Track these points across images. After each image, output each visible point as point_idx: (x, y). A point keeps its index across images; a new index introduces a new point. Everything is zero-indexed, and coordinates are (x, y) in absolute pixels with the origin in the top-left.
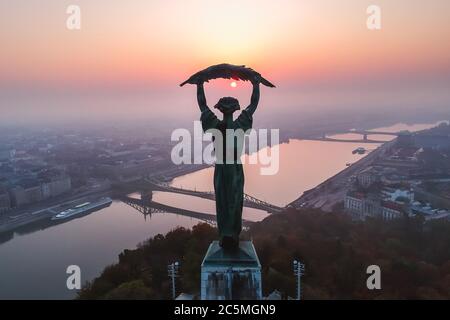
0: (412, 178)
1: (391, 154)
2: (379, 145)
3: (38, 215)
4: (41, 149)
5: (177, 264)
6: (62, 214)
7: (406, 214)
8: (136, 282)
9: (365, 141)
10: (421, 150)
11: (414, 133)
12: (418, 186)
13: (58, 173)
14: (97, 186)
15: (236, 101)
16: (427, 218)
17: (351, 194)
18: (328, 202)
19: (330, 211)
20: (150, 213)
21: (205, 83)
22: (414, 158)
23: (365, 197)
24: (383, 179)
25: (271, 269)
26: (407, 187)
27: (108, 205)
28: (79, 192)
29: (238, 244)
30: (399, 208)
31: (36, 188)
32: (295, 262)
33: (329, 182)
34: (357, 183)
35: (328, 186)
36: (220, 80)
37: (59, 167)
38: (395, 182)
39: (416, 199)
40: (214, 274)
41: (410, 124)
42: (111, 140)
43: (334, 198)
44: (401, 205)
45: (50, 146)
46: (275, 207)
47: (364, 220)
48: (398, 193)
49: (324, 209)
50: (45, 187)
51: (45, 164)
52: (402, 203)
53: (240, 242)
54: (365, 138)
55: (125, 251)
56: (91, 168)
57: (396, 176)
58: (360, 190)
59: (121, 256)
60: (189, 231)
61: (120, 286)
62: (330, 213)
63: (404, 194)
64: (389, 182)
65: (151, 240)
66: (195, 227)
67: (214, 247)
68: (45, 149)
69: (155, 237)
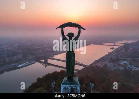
0: (128, 57)
1: (122, 50)
2: (118, 47)
3: (12, 66)
4: (14, 45)
5: (54, 83)
6: (20, 66)
7: (126, 69)
8: (42, 88)
9: (114, 45)
10: (131, 49)
11: (129, 43)
12: (130, 60)
13: (19, 53)
14: (31, 57)
15: (73, 34)
16: (133, 70)
17: (109, 62)
18: (102, 64)
19: (103, 67)
20: (47, 66)
21: (64, 28)
22: (129, 51)
23: (114, 63)
24: (119, 57)
25: (83, 85)
26: (127, 60)
27: (34, 63)
28: (25, 59)
29: (73, 78)
30: (124, 67)
31: (12, 57)
32: (91, 83)
33: (103, 58)
34: (111, 59)
35: (102, 59)
36: (69, 27)
37: (19, 51)
38: (123, 58)
39: (129, 64)
40: (65, 87)
41: (128, 40)
42: (35, 43)
43: (104, 63)
44: (125, 66)
45: (16, 44)
46: (85, 65)
47: (113, 70)
48: (124, 62)
49: (101, 66)
50: (15, 57)
51: (15, 50)
52: (125, 65)
53: (74, 77)
54: (114, 44)
55: (39, 78)
56: (29, 52)
57: (123, 57)
58: (112, 61)
59: (37, 79)
60: (58, 72)
61: (37, 89)
62: (102, 68)
63: (126, 62)
64: (121, 58)
65: (46, 75)
66: (60, 71)
67: (65, 79)
68: (15, 45)
69: (48, 74)
